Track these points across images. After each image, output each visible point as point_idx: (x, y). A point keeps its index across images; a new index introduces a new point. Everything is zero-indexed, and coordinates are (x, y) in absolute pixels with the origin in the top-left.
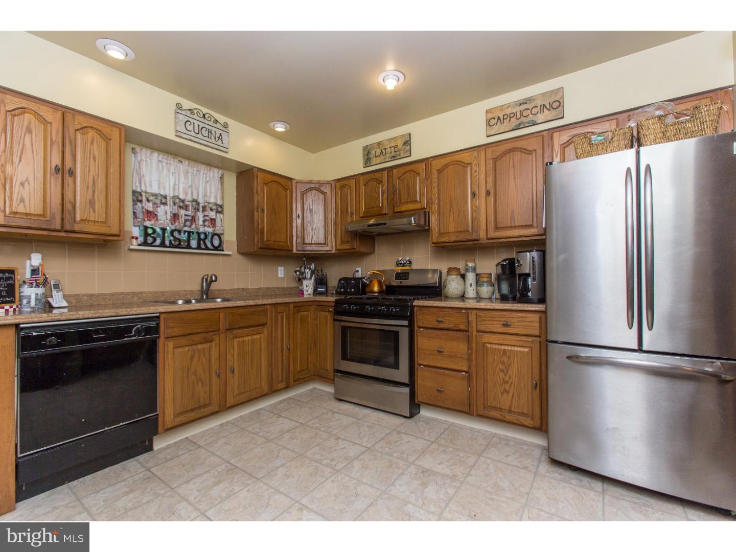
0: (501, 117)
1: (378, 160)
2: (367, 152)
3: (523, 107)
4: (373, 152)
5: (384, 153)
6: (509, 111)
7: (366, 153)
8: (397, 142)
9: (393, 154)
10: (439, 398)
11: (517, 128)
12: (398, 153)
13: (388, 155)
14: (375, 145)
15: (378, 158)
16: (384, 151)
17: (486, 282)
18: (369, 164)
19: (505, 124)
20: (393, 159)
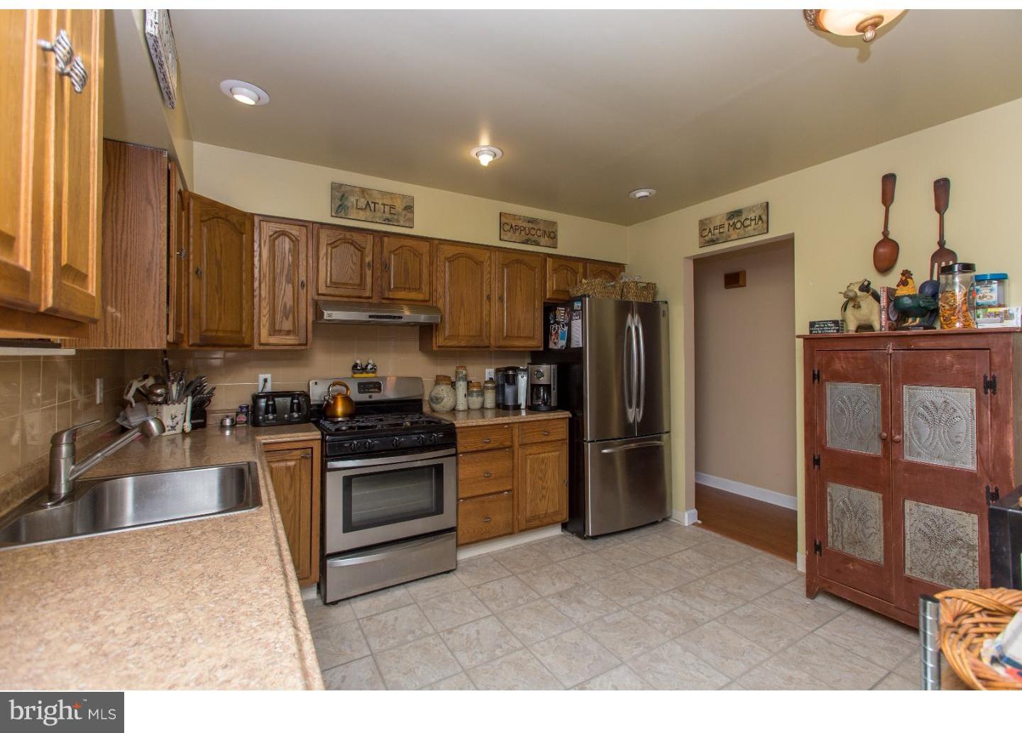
0: (513, 225)
1: (362, 215)
2: (341, 194)
3: (531, 225)
4: (353, 199)
5: (372, 208)
6: (520, 223)
7: (338, 195)
8: (394, 201)
9: (387, 215)
10: (484, 530)
11: (526, 242)
12: (396, 217)
13: (379, 214)
14: (356, 189)
15: (361, 213)
16: (372, 205)
17: (477, 392)
18: (342, 214)
19: (517, 234)
20: (386, 222)
